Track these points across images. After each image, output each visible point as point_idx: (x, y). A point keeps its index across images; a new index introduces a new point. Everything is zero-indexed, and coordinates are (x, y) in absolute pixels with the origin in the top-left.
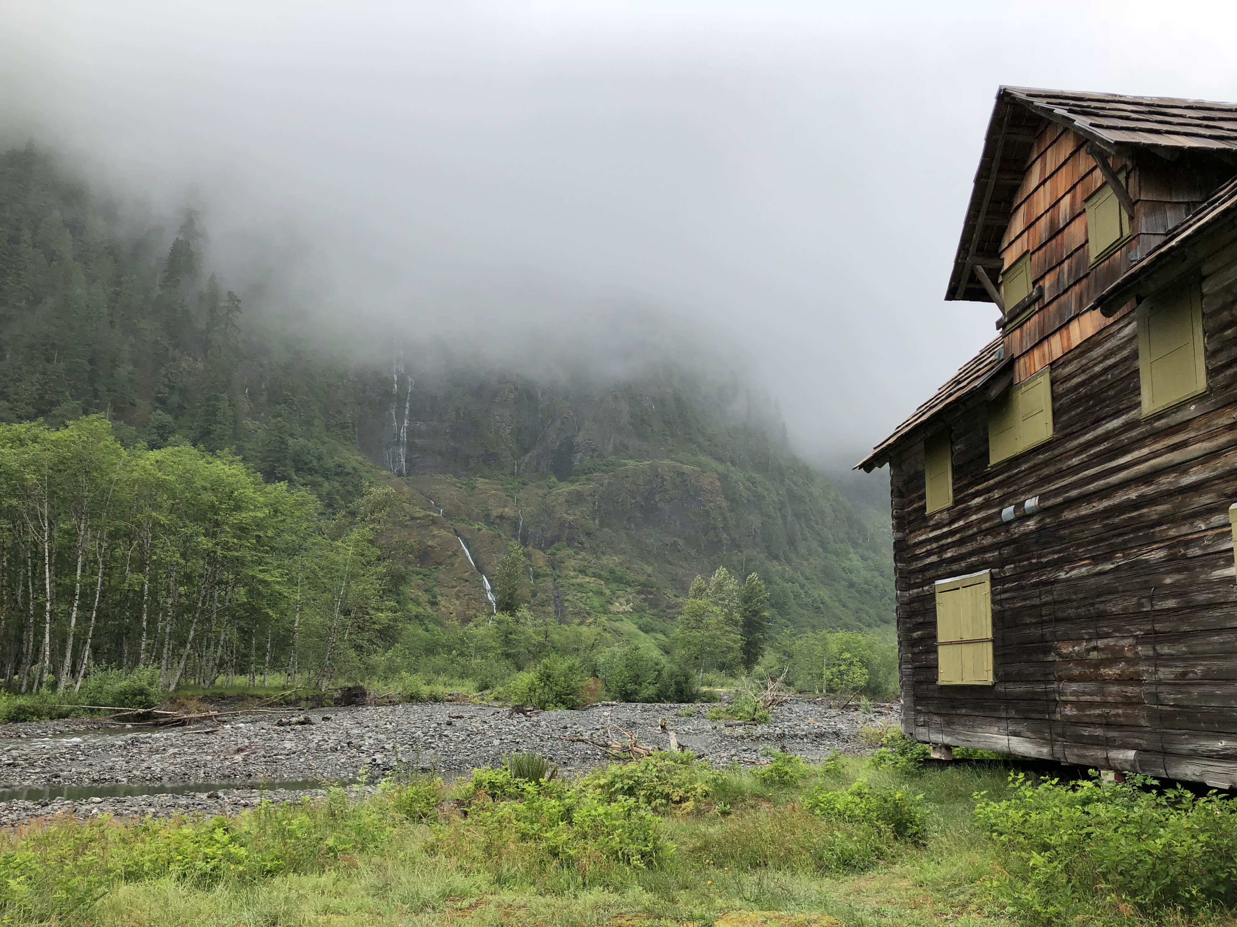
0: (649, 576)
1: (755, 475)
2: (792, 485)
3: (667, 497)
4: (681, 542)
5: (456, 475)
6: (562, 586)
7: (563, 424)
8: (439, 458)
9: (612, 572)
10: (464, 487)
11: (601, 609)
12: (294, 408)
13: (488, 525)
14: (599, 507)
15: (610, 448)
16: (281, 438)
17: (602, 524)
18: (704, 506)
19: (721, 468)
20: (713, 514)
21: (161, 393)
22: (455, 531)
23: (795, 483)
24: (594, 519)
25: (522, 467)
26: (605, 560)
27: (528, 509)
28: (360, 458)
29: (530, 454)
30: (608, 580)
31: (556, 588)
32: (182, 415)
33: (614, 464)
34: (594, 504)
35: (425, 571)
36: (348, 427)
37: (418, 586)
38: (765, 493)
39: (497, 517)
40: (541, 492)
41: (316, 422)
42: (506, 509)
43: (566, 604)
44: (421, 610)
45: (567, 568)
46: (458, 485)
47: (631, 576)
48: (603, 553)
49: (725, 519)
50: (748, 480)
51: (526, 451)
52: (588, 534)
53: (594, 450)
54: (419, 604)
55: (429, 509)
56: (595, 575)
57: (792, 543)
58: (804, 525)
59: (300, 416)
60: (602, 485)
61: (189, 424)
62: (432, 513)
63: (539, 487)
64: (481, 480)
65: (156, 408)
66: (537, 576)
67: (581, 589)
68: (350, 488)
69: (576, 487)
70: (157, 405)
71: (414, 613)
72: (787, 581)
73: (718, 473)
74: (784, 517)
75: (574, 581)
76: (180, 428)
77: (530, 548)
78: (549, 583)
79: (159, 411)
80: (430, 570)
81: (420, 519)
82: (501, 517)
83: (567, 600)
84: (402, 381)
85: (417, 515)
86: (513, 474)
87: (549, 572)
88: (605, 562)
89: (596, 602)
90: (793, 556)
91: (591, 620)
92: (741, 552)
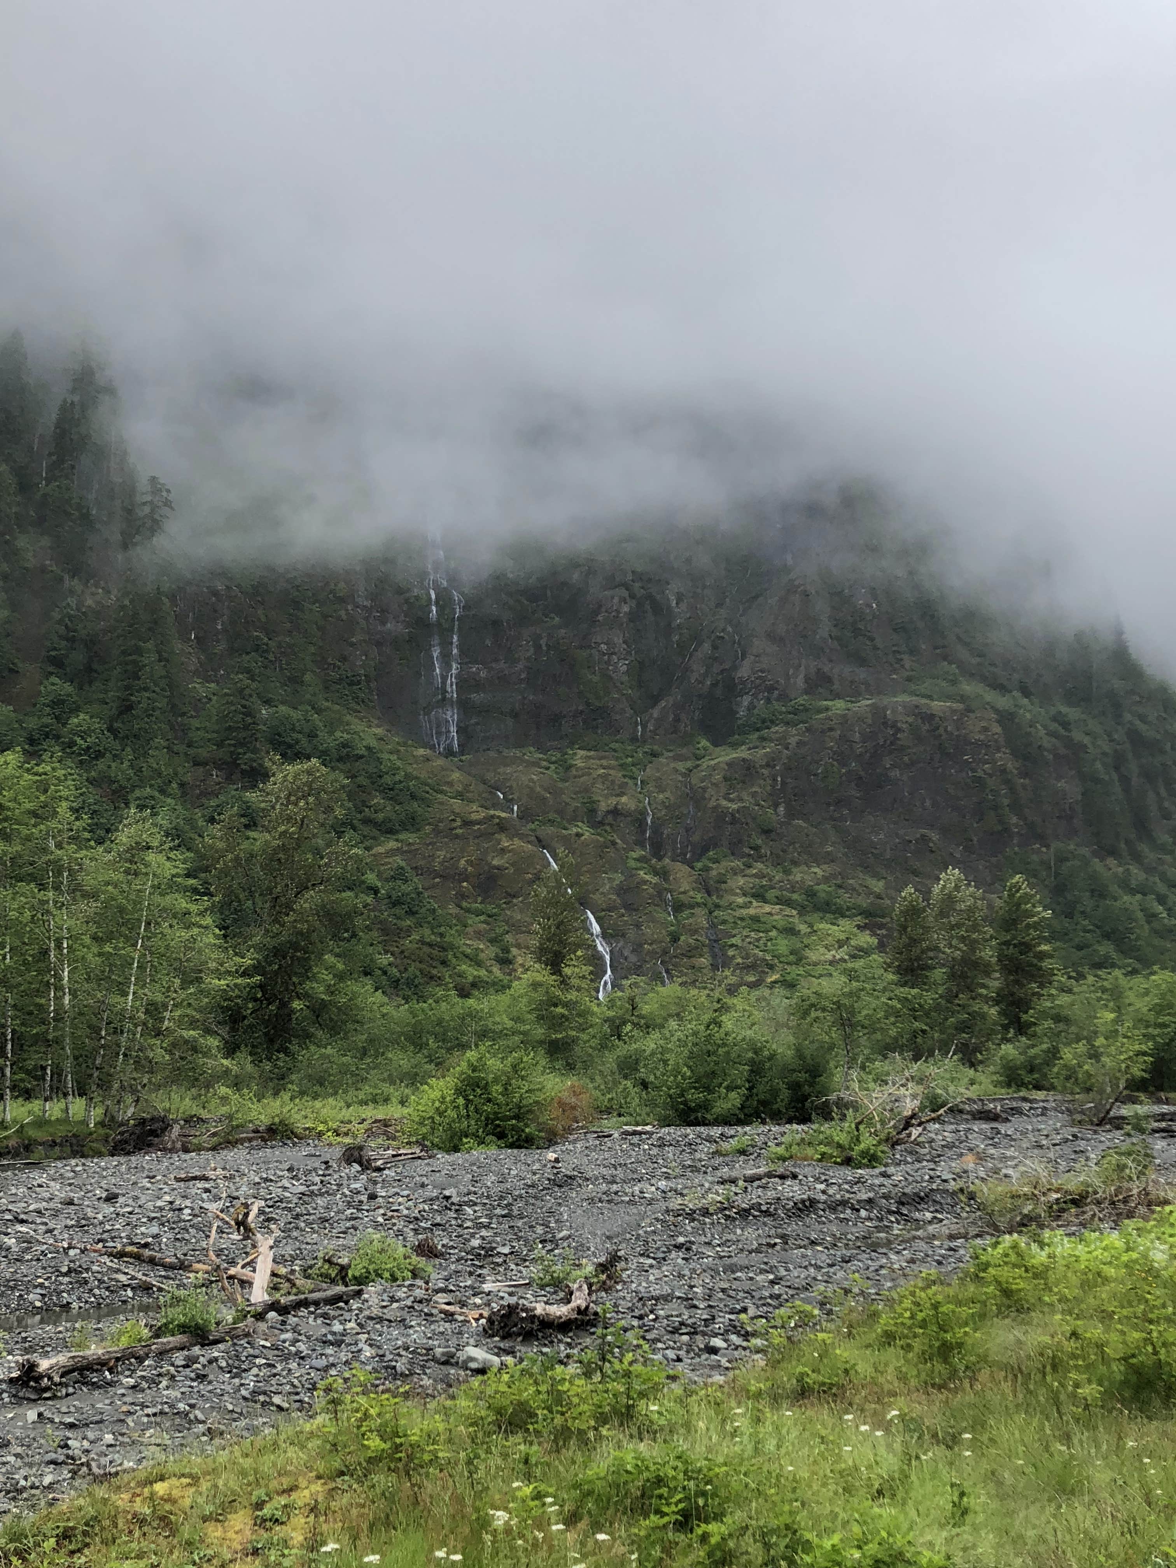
0: (879, 897)
1: (1064, 709)
2: (1138, 722)
3: (906, 758)
4: (935, 836)
5: (542, 749)
6: (724, 922)
7: (715, 647)
8: (510, 722)
9: (811, 894)
10: (553, 767)
11: (792, 958)
12: (271, 657)
13: (592, 827)
14: (783, 783)
15: (800, 682)
16: (244, 707)
17: (791, 814)
18: (974, 770)
19: (1003, 702)
20: (991, 783)
21: (55, 649)
22: (539, 840)
23: (1143, 718)
24: (776, 806)
25: (651, 727)
26: (798, 875)
27: (661, 796)
28: (379, 731)
29: (663, 703)
30: (803, 907)
31: (713, 926)
32: (90, 683)
33: (807, 710)
34: (775, 780)
35: (491, 909)
36: (359, 683)
37: (479, 935)
38: (1086, 740)
39: (608, 812)
40: (681, 766)
41: (308, 677)
42: (624, 799)
43: (731, 953)
44: (483, 973)
45: (732, 892)
46: (545, 763)
47: (844, 898)
48: (795, 863)
49: (1012, 790)
50: (1054, 719)
51: (655, 700)
52: (767, 832)
53: (771, 689)
54: (479, 964)
55: (495, 806)
56: (780, 901)
57: (1142, 825)
58: (1163, 793)
59: (281, 669)
60: (787, 748)
61: (101, 696)
62: (498, 813)
63: (679, 758)
64: (582, 753)
65: (52, 673)
66: (678, 907)
67: (755, 927)
68: (362, 780)
69: (742, 753)
70: (51, 669)
71: (470, 979)
72: (1133, 892)
73: (997, 711)
74: (1125, 780)
75: (744, 912)
76: (90, 702)
77: (667, 861)
78: (700, 918)
79: (54, 679)
80: (498, 906)
81: (479, 823)
82: (615, 812)
83: (732, 946)
84: (444, 601)
85: (474, 817)
86: (634, 739)
87: (699, 900)
88: (798, 877)
89: (783, 945)
90: (1143, 848)
91: (775, 977)
92: (1048, 846)
